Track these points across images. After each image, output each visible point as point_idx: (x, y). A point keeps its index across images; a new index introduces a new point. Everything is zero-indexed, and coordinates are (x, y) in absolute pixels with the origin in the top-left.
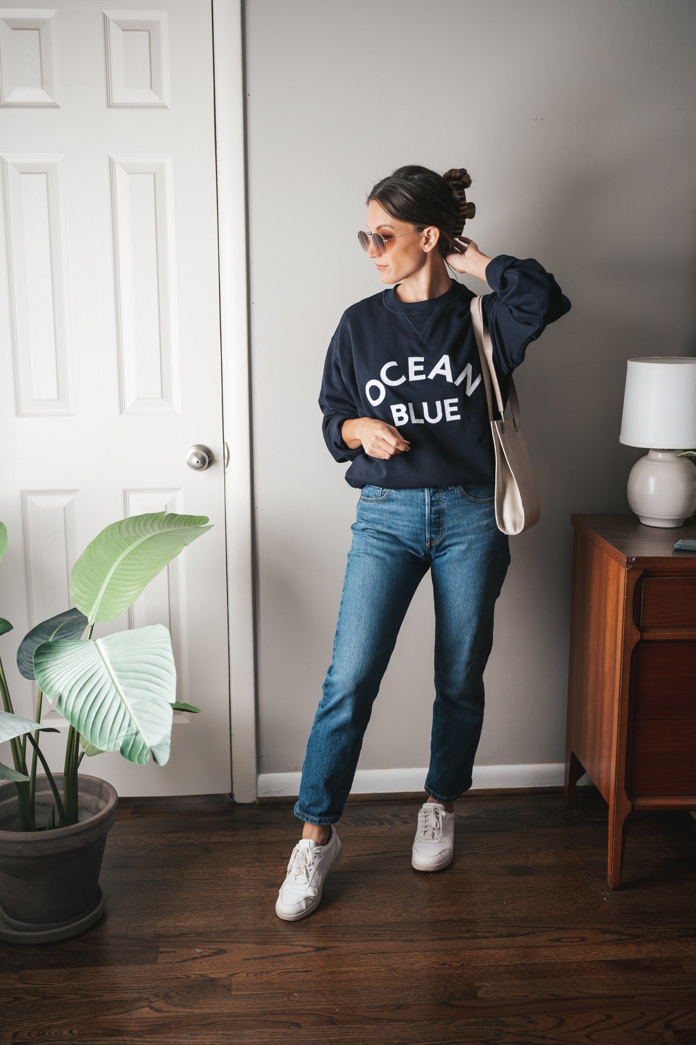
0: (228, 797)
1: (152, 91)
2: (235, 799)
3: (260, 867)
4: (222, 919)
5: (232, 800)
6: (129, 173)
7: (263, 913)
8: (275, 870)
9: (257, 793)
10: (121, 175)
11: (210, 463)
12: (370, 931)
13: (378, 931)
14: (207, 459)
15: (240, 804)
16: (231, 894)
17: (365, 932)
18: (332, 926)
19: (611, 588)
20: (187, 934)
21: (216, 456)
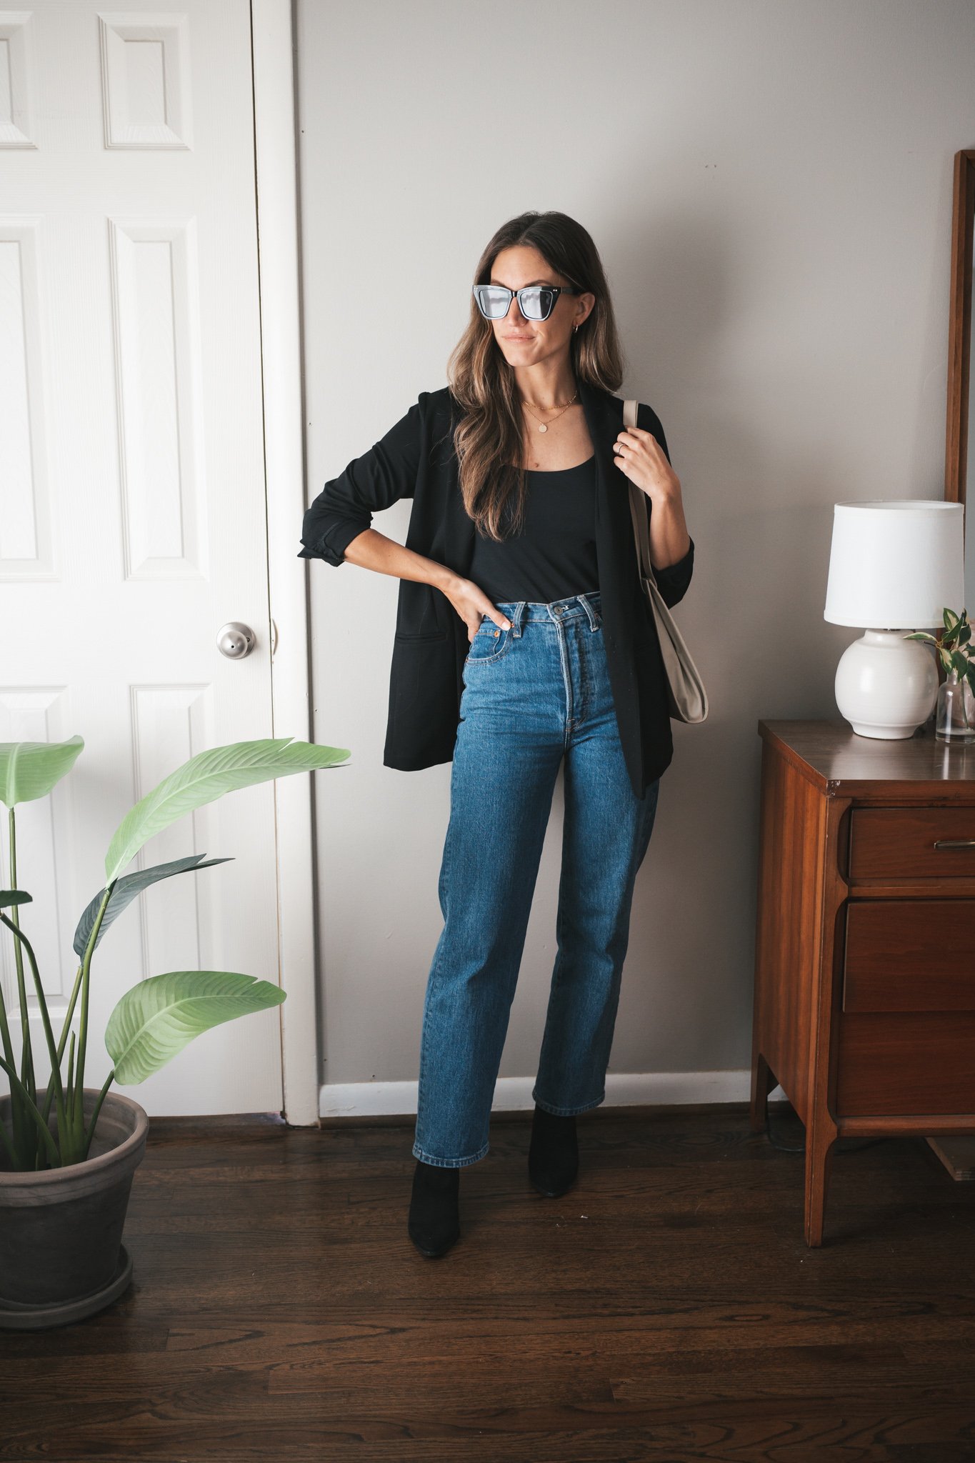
0: (280, 1117)
1: (167, 127)
2: (288, 1119)
3: (318, 1215)
4: (261, 1288)
5: (284, 1122)
6: (135, 242)
7: (318, 1280)
8: (339, 1219)
9: (319, 1111)
10: (124, 243)
11: (250, 650)
12: (467, 1305)
13: (479, 1305)
14: (245, 643)
15: (294, 1127)
16: (275, 1254)
17: (460, 1307)
18: (413, 1298)
19: (809, 825)
20: (210, 1310)
21: (259, 639)
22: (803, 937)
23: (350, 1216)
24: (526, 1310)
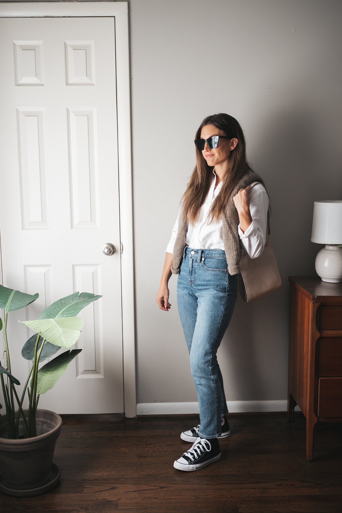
0: (123, 415)
1: (87, 77)
2: (126, 415)
3: (136, 448)
4: (116, 472)
5: (124, 416)
6: (76, 116)
7: (136, 470)
8: (143, 450)
9: (136, 413)
10: (72, 117)
11: (113, 253)
12: (188, 479)
13: (191, 479)
14: (112, 250)
15: (128, 418)
16: (121, 461)
17: (185, 480)
18: (169, 477)
19: (306, 312)
20: (98, 479)
21: (116, 249)
22: (305, 351)
23: (147, 449)
24: (208, 481)
